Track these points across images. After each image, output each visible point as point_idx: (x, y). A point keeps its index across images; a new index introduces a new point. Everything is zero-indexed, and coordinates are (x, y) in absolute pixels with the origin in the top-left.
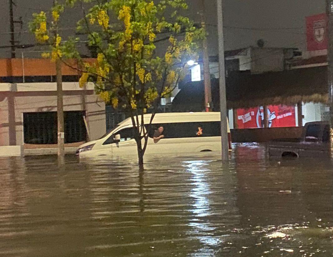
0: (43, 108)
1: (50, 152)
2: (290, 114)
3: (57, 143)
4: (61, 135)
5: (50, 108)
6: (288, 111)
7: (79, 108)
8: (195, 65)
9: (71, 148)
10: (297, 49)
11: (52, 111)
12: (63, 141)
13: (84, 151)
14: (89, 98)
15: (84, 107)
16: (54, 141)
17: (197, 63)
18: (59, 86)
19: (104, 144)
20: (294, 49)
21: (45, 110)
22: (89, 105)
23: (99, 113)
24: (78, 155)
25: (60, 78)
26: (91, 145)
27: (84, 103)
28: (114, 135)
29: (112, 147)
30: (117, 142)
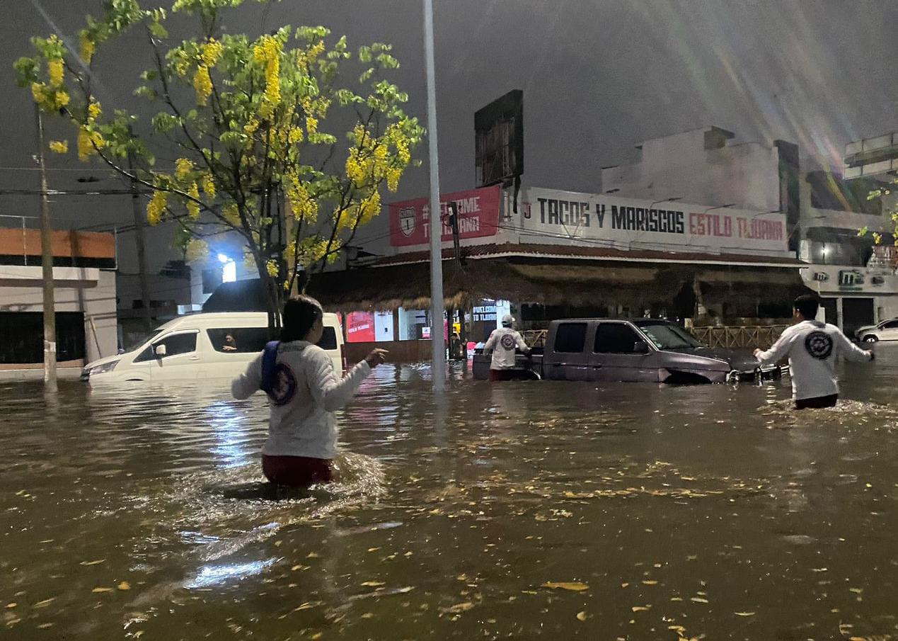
0: (12, 305)
1: (24, 376)
2: (367, 326)
3: (42, 361)
4: (51, 348)
5: (22, 307)
6: (365, 323)
7: (73, 308)
8: (228, 262)
9: (70, 370)
10: (362, 248)
11: (27, 310)
12: (53, 358)
13: (100, 372)
14: (89, 293)
15: (81, 306)
16: (38, 358)
17: (231, 260)
18: (47, 273)
19: (136, 361)
20: (359, 248)
21: (14, 309)
22: (89, 303)
23: (106, 316)
24: (88, 380)
25: (49, 261)
26: (112, 363)
27: (81, 301)
28: (155, 345)
29: (150, 366)
30: (159, 357)
